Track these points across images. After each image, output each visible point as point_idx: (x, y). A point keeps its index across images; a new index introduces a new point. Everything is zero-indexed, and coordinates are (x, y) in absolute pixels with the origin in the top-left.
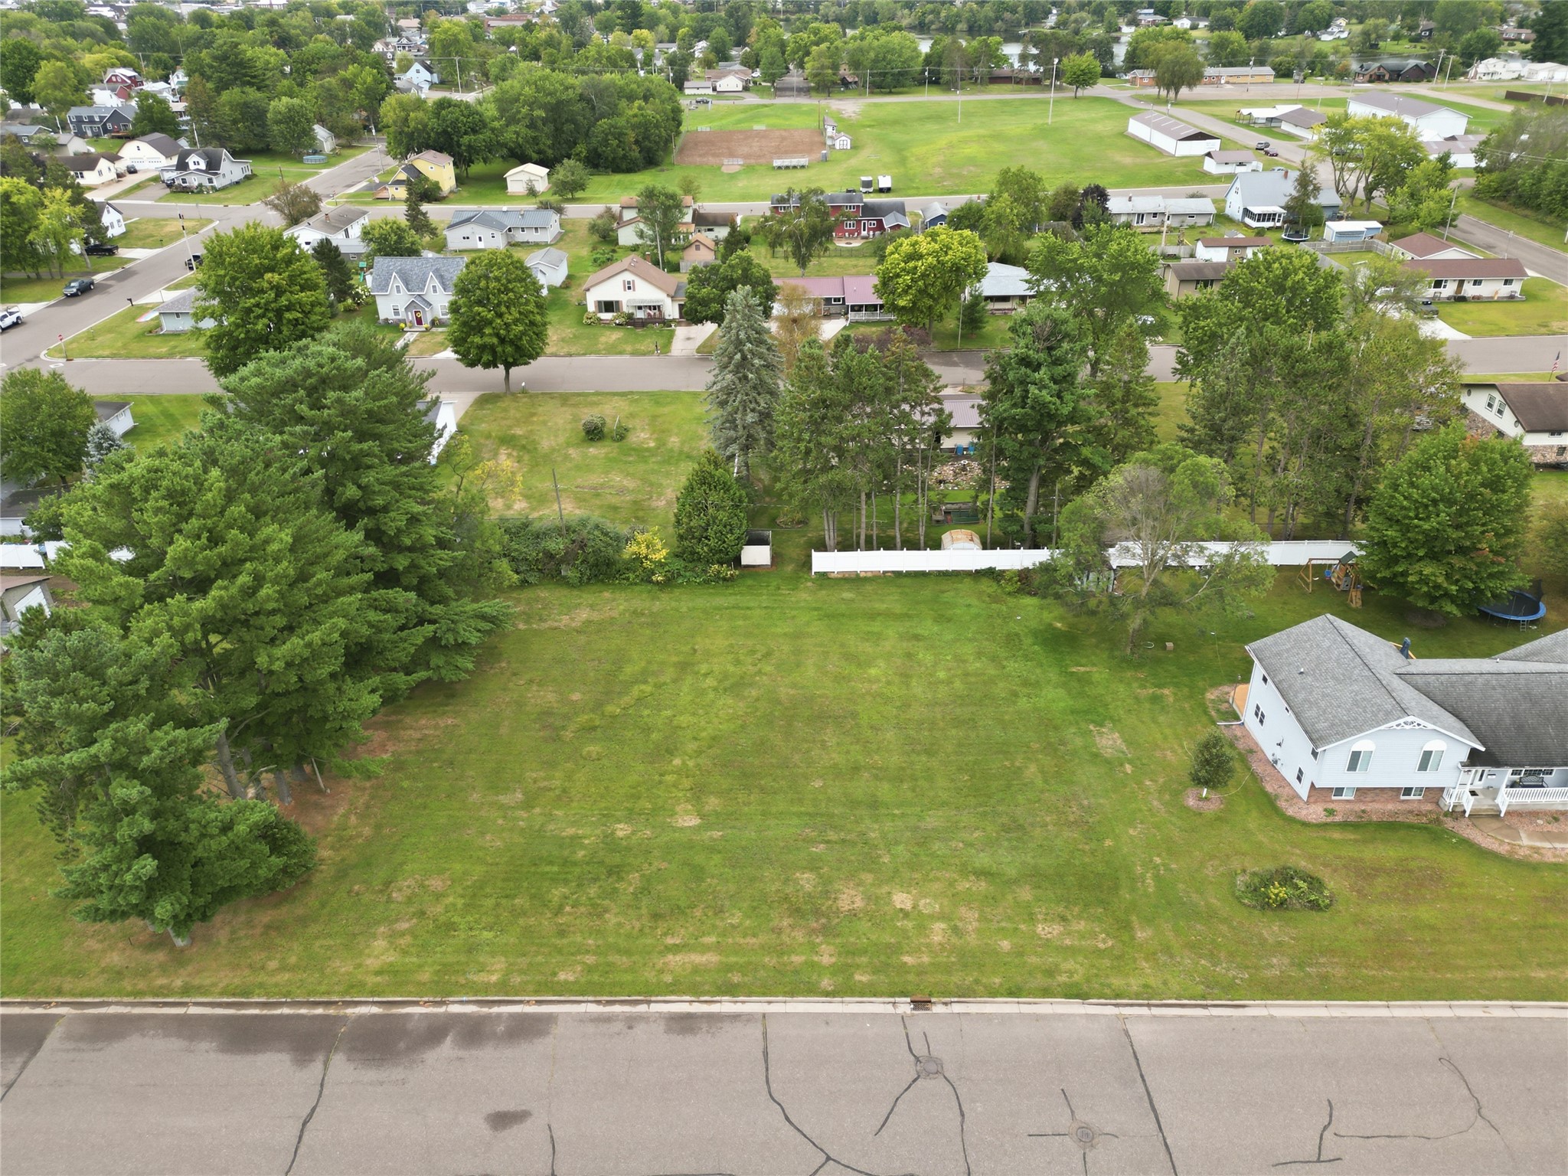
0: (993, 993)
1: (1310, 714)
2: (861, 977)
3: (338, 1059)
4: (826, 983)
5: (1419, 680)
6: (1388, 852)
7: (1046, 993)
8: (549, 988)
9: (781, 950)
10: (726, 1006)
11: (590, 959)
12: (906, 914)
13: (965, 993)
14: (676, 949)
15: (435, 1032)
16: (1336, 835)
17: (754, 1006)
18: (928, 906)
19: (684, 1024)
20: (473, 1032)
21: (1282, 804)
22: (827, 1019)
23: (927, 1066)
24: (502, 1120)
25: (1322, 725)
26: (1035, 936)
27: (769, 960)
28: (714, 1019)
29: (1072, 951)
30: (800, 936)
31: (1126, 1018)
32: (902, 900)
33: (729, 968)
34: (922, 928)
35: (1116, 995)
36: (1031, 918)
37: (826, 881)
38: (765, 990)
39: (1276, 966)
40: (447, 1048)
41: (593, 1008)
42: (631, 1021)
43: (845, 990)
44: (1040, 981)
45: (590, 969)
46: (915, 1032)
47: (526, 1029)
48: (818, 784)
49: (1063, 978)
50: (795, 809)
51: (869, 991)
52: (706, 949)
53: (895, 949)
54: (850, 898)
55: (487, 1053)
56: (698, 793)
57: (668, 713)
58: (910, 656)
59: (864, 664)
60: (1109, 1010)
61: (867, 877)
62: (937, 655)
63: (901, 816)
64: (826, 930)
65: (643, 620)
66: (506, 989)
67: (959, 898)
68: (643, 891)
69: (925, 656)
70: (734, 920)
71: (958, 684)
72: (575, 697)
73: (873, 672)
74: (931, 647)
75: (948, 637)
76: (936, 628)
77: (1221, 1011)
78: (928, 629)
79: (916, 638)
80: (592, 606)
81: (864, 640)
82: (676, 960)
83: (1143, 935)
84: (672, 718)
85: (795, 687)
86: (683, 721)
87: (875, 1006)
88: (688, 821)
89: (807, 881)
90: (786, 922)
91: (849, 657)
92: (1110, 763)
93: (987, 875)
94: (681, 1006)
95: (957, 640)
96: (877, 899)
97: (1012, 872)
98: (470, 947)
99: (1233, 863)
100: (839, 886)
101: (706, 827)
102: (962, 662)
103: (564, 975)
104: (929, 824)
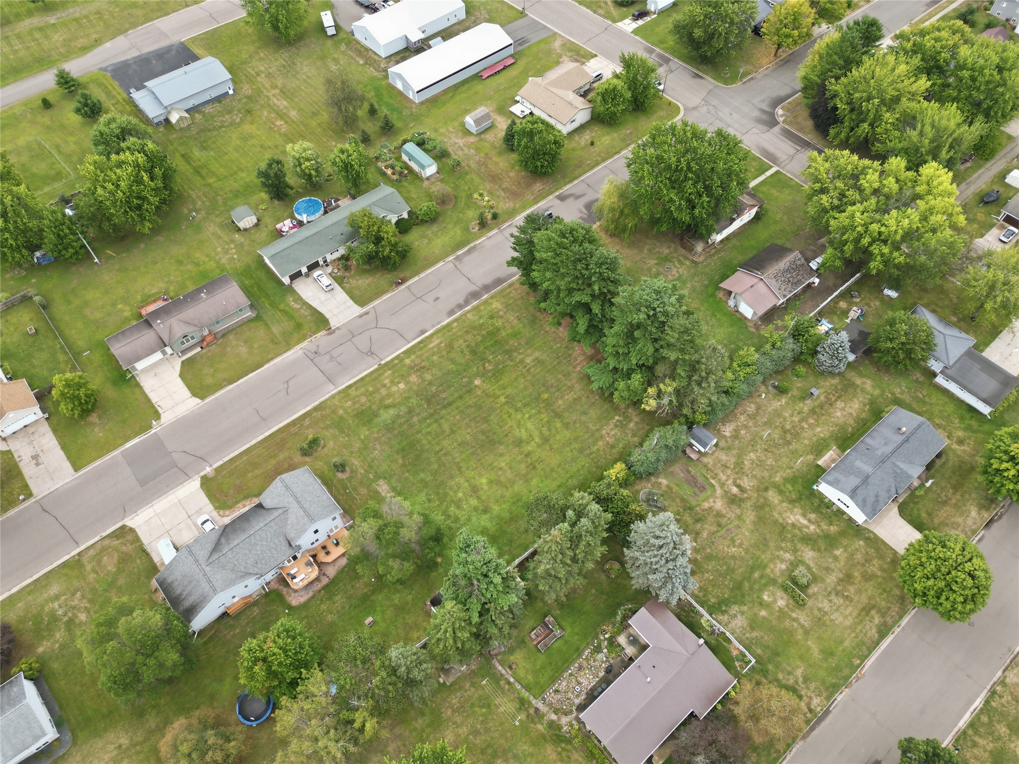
0: (366, 376)
3: (478, 289)
7: (355, 383)
8: (456, 320)
9: (418, 357)
10: (418, 339)
11: (454, 330)
12: (398, 383)
14: (441, 343)
15: (467, 302)
17: (413, 343)
18: (394, 389)
19: (423, 332)
20: (460, 307)
22: (397, 350)
23: (371, 353)
24: (437, 299)
26: (365, 396)
27: (419, 353)
28: (419, 336)
29: (355, 397)
30: (417, 362)
31: (336, 388)
32: (402, 386)
33: (425, 346)
34: (392, 381)
35: (340, 392)
37: (424, 380)
38: (413, 347)
39: (307, 422)
40: (461, 301)
41: (443, 323)
42: (433, 326)
43: (397, 357)
44: (358, 385)
46: (377, 359)
47: (451, 313)
51: (392, 360)
52: (434, 347)
53: (394, 373)
54: (413, 378)
55: (452, 304)
57: (527, 416)
58: (478, 498)
59: (491, 482)
60: (340, 388)
61: (415, 388)
62: (470, 507)
63: (425, 419)
64: (412, 368)
65: (587, 452)
66: (465, 315)
67: (389, 395)
68: (462, 352)
69: (474, 502)
70: (435, 358)
71: (452, 493)
72: (560, 402)
73: (484, 481)
74: (476, 509)
75: (474, 519)
76: (482, 523)
77: (317, 403)
78: (485, 521)
79: (486, 511)
80: (612, 447)
81: (502, 497)
82: (437, 342)
83: (341, 412)
84: (524, 415)
85: (502, 455)
86: (519, 416)
87: (388, 359)
88: (477, 382)
89: (428, 377)
90: (423, 364)
91: (498, 483)
92: (378, 477)
93: (387, 407)
94: (427, 334)
95: (469, 520)
96: (407, 383)
97: (381, 411)
98: (480, 317)
99: (326, 449)
100: (420, 381)
101: (471, 382)
102: (458, 507)
103: (456, 324)
104: (415, 419)
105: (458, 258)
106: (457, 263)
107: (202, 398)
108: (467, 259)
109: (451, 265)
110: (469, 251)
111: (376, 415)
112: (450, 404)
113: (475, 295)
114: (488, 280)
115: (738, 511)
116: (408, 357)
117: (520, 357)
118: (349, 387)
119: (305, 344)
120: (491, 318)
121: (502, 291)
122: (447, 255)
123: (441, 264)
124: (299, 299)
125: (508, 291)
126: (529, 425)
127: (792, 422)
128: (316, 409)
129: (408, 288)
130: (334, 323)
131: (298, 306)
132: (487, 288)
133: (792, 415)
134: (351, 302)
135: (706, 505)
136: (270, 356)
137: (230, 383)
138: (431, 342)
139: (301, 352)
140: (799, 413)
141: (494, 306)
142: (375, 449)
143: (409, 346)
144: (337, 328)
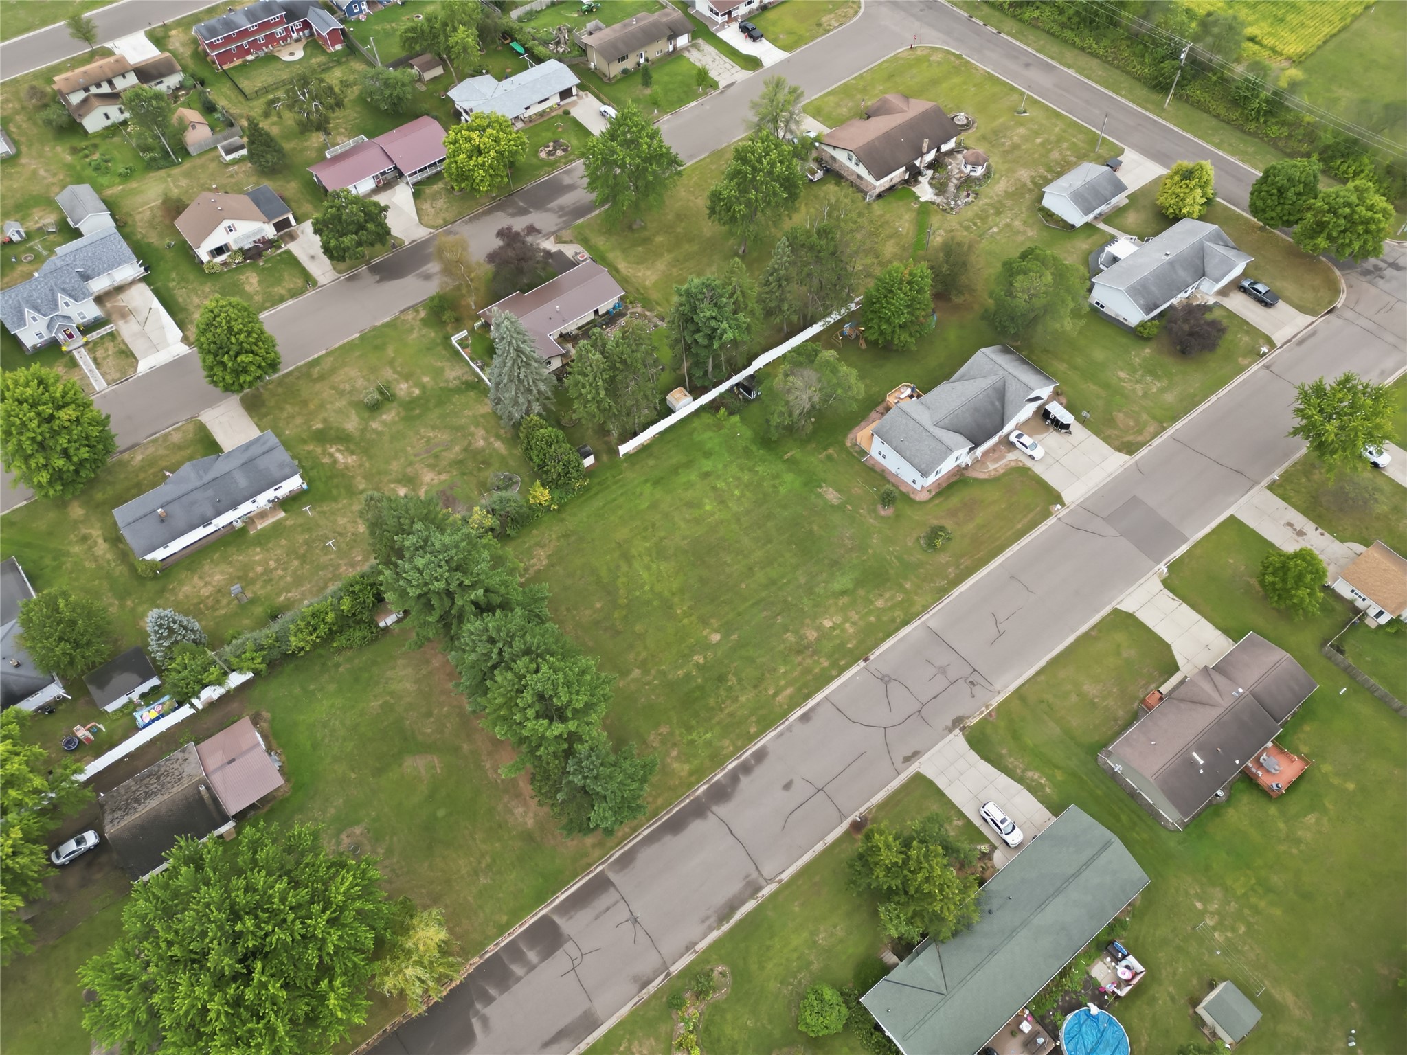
0: (883, 640)
1: (916, 461)
2: (842, 663)
3: (715, 808)
4: (834, 673)
5: (942, 424)
6: (955, 500)
7: (898, 629)
8: (751, 738)
9: (808, 670)
10: (812, 703)
11: (754, 718)
12: (833, 628)
13: (876, 645)
14: (776, 694)
15: (734, 777)
16: (937, 501)
17: (819, 697)
18: (838, 619)
19: (805, 718)
20: (746, 768)
21: (912, 496)
22: (844, 685)
23: (885, 680)
24: (787, 786)
25: (923, 466)
26: (878, 609)
27: (810, 677)
28: (812, 709)
29: (892, 608)
30: (809, 661)
31: (924, 622)
32: (827, 623)
33: (800, 689)
34: (843, 630)
35: (917, 615)
36: (871, 602)
37: (796, 632)
38: (818, 689)
39: (951, 572)
40: (744, 781)
41: (772, 734)
42: (789, 729)
43: (842, 670)
44: (893, 625)
45: (758, 722)
46: (872, 670)
47: (760, 756)
48: (743, 586)
49: (898, 620)
50: (748, 604)
51: (848, 666)
52: (785, 688)
53: (842, 645)
54: (812, 635)
55: (760, 772)
56: (704, 621)
57: (647, 588)
58: (714, 488)
59: (699, 505)
60: (919, 622)
61: (808, 621)
62: (725, 480)
63: (789, 582)
64: (815, 653)
65: (573, 538)
66: (739, 749)
67: (844, 609)
68: (740, 680)
69: (720, 485)
70: (782, 670)
71: (748, 494)
72: (598, 605)
73: (708, 508)
74: (718, 477)
75: (720, 466)
76: (710, 463)
77: (947, 600)
78: (707, 465)
79: (707, 475)
80: (538, 544)
81: (686, 490)
82: (780, 698)
83: (908, 586)
84: (651, 589)
85: (684, 538)
86: (658, 588)
87: (854, 670)
88: (716, 637)
89: (790, 637)
90: (800, 658)
91: (690, 505)
92: (840, 508)
93: (844, 593)
94: (798, 713)
95: (725, 466)
96: (819, 628)
97: (850, 586)
98: (709, 744)
99: (915, 535)
100: (802, 632)
101: (726, 636)
102: (738, 479)
103: (753, 730)
104: (802, 580)
105: (753, 889)
106: (755, 875)
107: (1116, 612)
108: (735, 887)
109: (767, 871)
110: (732, 908)
111: (859, 583)
112: (757, 603)
113: (720, 793)
114: (696, 827)
115: (409, 470)
116: (823, 669)
117: (649, 678)
118: (906, 623)
119: (995, 702)
120: (692, 742)
121: (668, 804)
122: (774, 896)
123: (785, 876)
124: (1034, 790)
125: (660, 801)
126: (645, 575)
127: (285, 569)
128: (944, 591)
129: (843, 817)
130: (957, 741)
131: (1030, 774)
132: (698, 810)
133: (282, 577)
134: (941, 783)
135: (444, 477)
136: (1042, 678)
137: (1086, 635)
138: (791, 697)
139: (997, 686)
140: (271, 580)
141: (687, 767)
142: (849, 538)
143: (827, 691)
144: (950, 731)
